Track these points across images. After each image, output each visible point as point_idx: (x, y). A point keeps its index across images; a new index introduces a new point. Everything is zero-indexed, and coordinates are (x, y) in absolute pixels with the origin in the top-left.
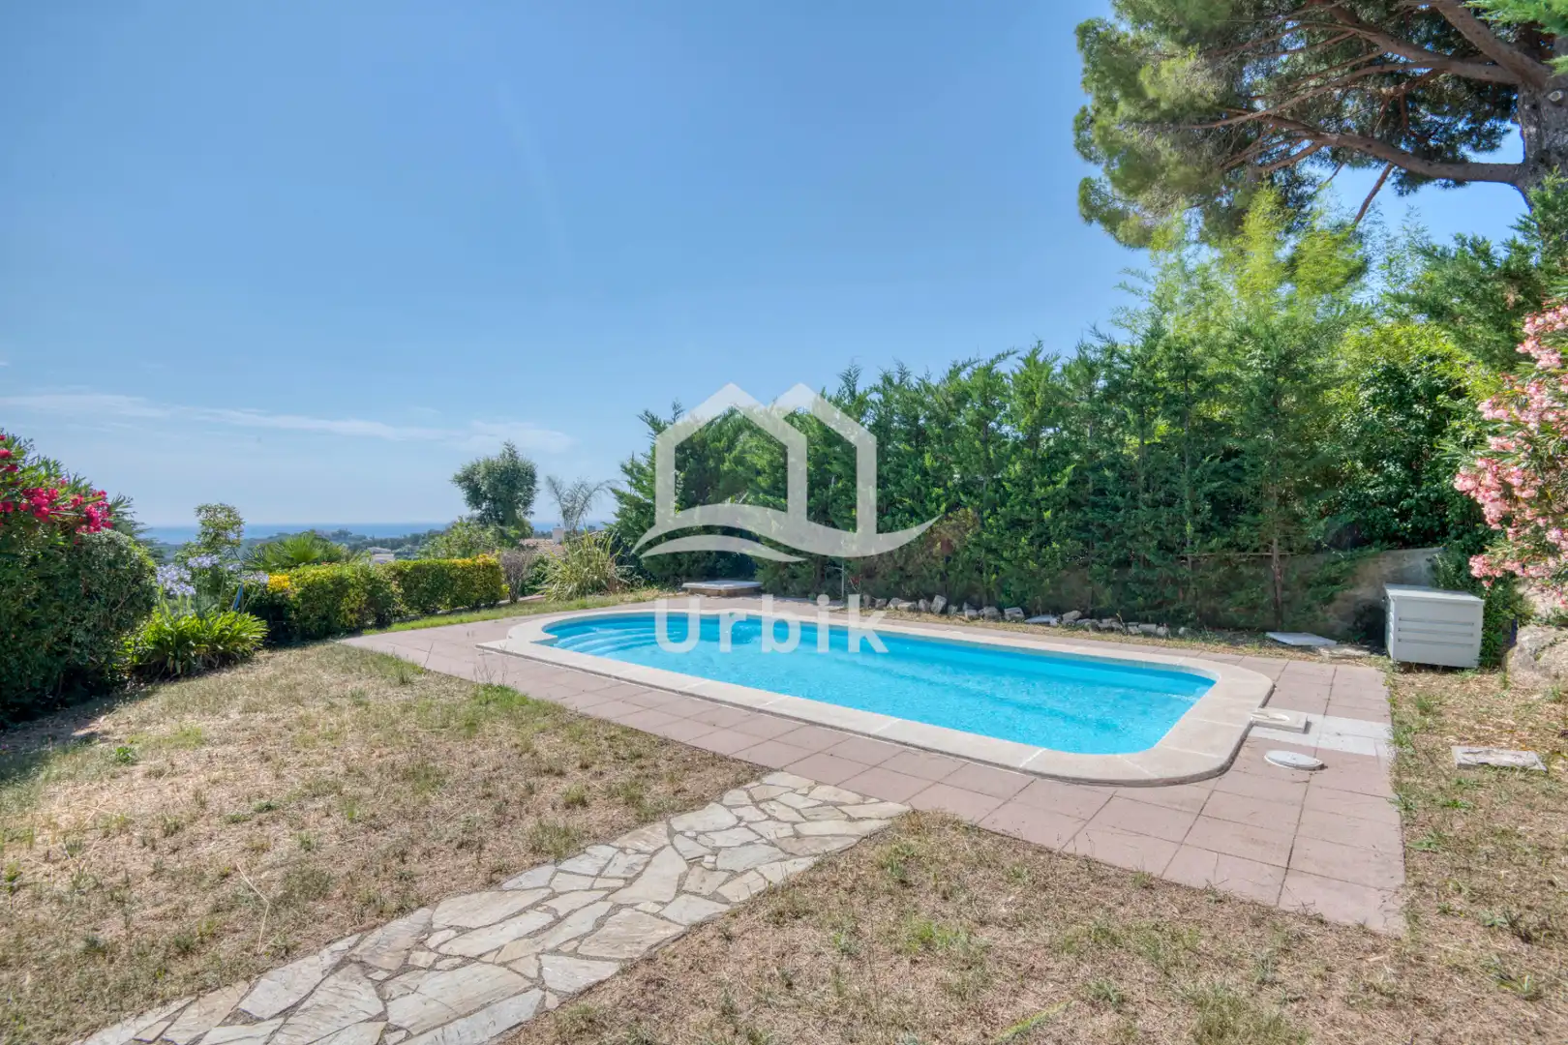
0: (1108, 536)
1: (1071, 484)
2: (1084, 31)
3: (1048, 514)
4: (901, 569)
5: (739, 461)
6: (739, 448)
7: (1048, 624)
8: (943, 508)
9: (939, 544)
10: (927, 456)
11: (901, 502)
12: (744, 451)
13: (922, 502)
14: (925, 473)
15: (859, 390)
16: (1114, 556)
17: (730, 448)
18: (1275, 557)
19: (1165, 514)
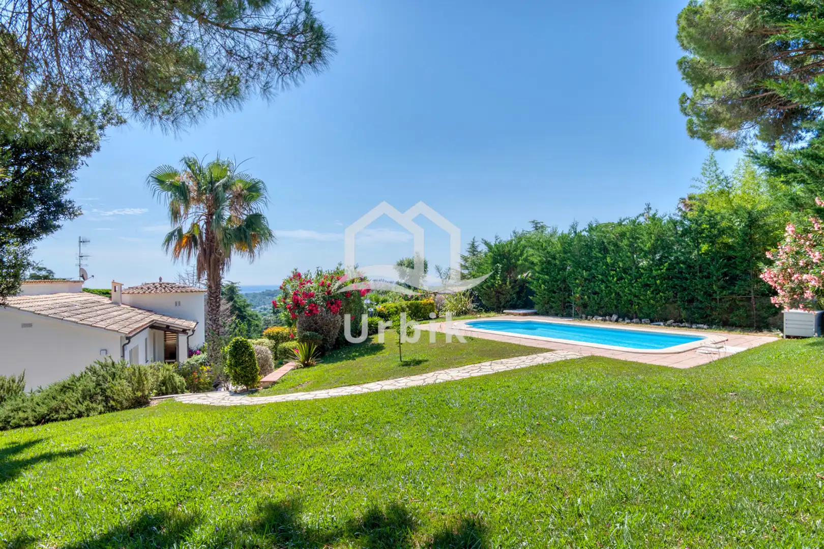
0: (685, 289)
1: (667, 270)
2: (680, 64)
3: (658, 282)
4: (598, 304)
5: (526, 260)
6: (525, 255)
7: (659, 325)
8: (615, 279)
9: (614, 294)
10: (608, 258)
11: (597, 277)
12: (527, 256)
13: (606, 277)
14: (607, 265)
15: (578, 231)
16: (686, 298)
17: (521, 254)
18: (752, 296)
19: (706, 282)
